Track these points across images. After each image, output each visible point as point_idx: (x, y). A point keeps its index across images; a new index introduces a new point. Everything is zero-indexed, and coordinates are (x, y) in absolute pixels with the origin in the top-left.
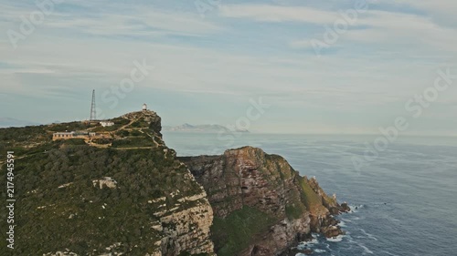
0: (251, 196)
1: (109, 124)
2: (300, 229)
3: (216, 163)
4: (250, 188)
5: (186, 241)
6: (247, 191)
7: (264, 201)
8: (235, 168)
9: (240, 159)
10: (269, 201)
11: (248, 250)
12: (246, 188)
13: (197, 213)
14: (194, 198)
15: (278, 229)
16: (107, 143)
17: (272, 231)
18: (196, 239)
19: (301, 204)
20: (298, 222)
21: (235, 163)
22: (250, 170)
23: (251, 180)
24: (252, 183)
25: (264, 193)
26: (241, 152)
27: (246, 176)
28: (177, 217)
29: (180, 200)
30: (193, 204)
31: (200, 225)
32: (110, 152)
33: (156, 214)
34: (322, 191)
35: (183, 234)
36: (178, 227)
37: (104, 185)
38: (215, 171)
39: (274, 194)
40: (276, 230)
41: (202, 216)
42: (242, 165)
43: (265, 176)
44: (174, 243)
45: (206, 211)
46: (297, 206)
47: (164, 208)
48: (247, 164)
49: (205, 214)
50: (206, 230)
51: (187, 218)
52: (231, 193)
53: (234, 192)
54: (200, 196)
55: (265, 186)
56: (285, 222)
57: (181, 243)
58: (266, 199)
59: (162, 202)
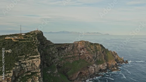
0: (83, 56)
1: (24, 35)
2: (102, 68)
3: (70, 45)
4: (82, 54)
5: (30, 68)
6: (81, 55)
7: (87, 58)
8: (77, 47)
9: (79, 45)
10: (89, 58)
11: (78, 73)
12: (81, 54)
13: (35, 61)
14: (35, 56)
15: (91, 67)
16: (18, 40)
17: (89, 68)
18: (33, 68)
19: (104, 60)
20: (101, 66)
21: (77, 46)
22: (83, 48)
23: (83, 51)
24: (83, 52)
25: (87, 56)
26: (80, 42)
27: (81, 50)
28: (27, 61)
29: (30, 57)
30: (34, 58)
31: (36, 64)
32: (16, 43)
33: (20, 60)
34: (117, 56)
35: (29, 66)
36: (27, 64)
37: (7, 52)
38: (69, 48)
39: (91, 56)
40: (90, 67)
41: (37, 62)
42: (80, 46)
43: (88, 50)
44: (25, 69)
45: (38, 60)
46: (102, 60)
47: (23, 59)
48: (81, 46)
49: (38, 61)
50: (38, 66)
51: (31, 62)
52: (75, 55)
53: (76, 55)
54: (37, 56)
55: (88, 53)
56: (94, 65)
57: (27, 69)
58: (88, 57)
59: (23, 57)
